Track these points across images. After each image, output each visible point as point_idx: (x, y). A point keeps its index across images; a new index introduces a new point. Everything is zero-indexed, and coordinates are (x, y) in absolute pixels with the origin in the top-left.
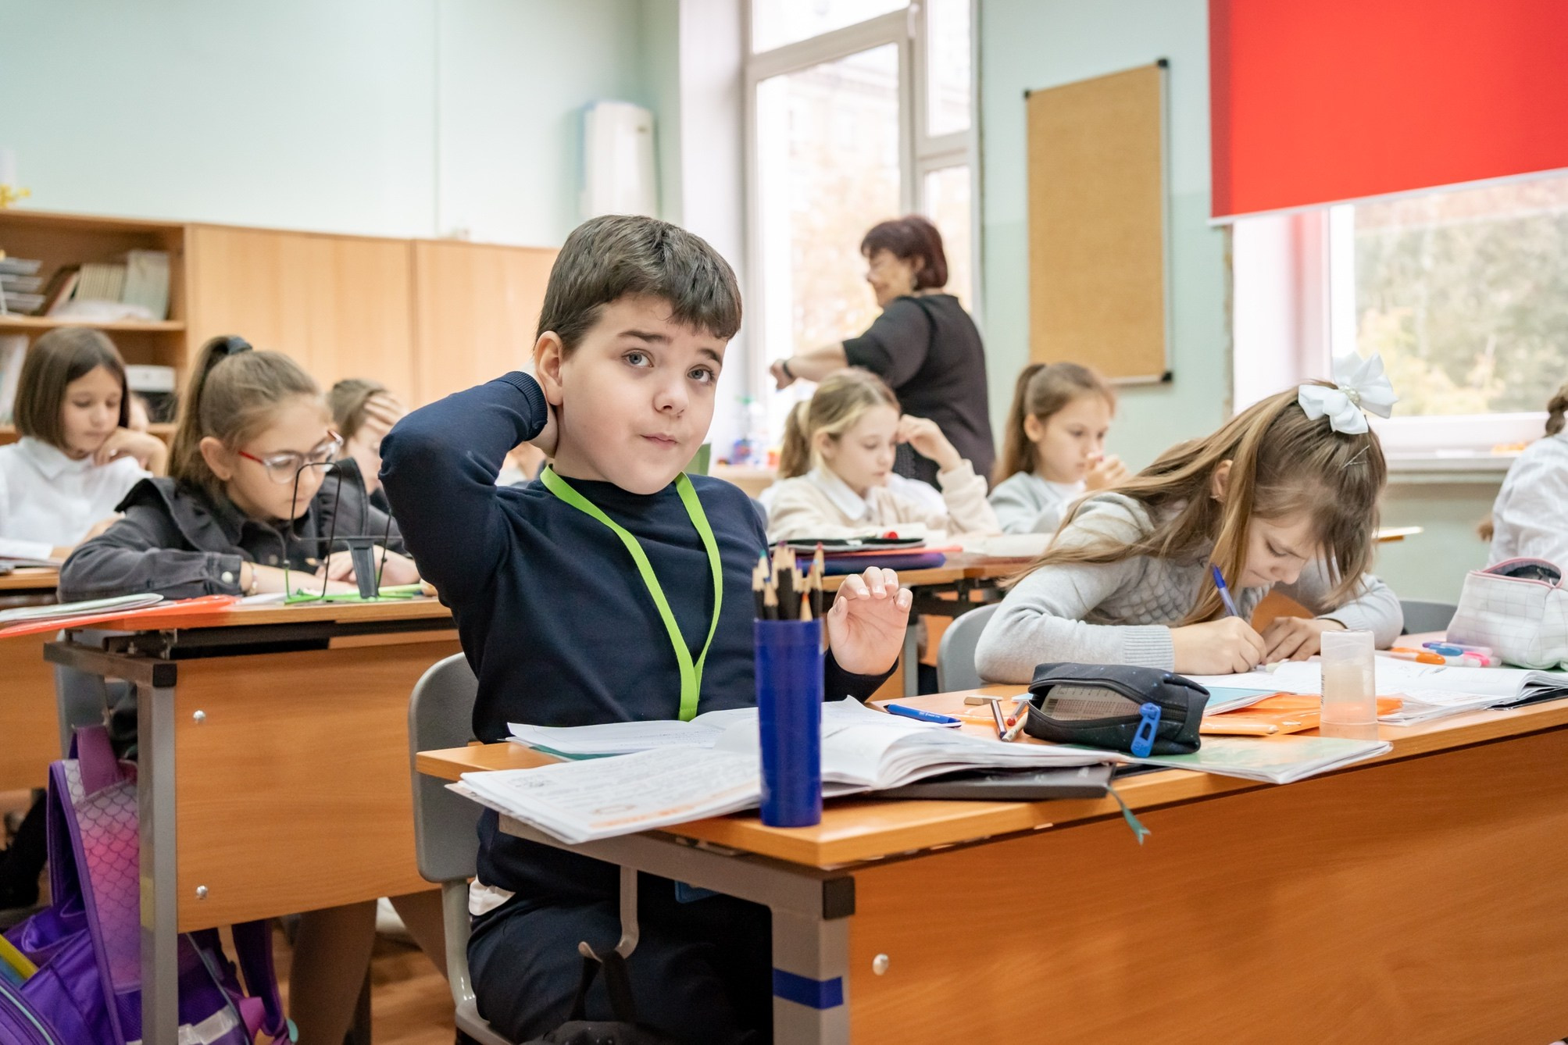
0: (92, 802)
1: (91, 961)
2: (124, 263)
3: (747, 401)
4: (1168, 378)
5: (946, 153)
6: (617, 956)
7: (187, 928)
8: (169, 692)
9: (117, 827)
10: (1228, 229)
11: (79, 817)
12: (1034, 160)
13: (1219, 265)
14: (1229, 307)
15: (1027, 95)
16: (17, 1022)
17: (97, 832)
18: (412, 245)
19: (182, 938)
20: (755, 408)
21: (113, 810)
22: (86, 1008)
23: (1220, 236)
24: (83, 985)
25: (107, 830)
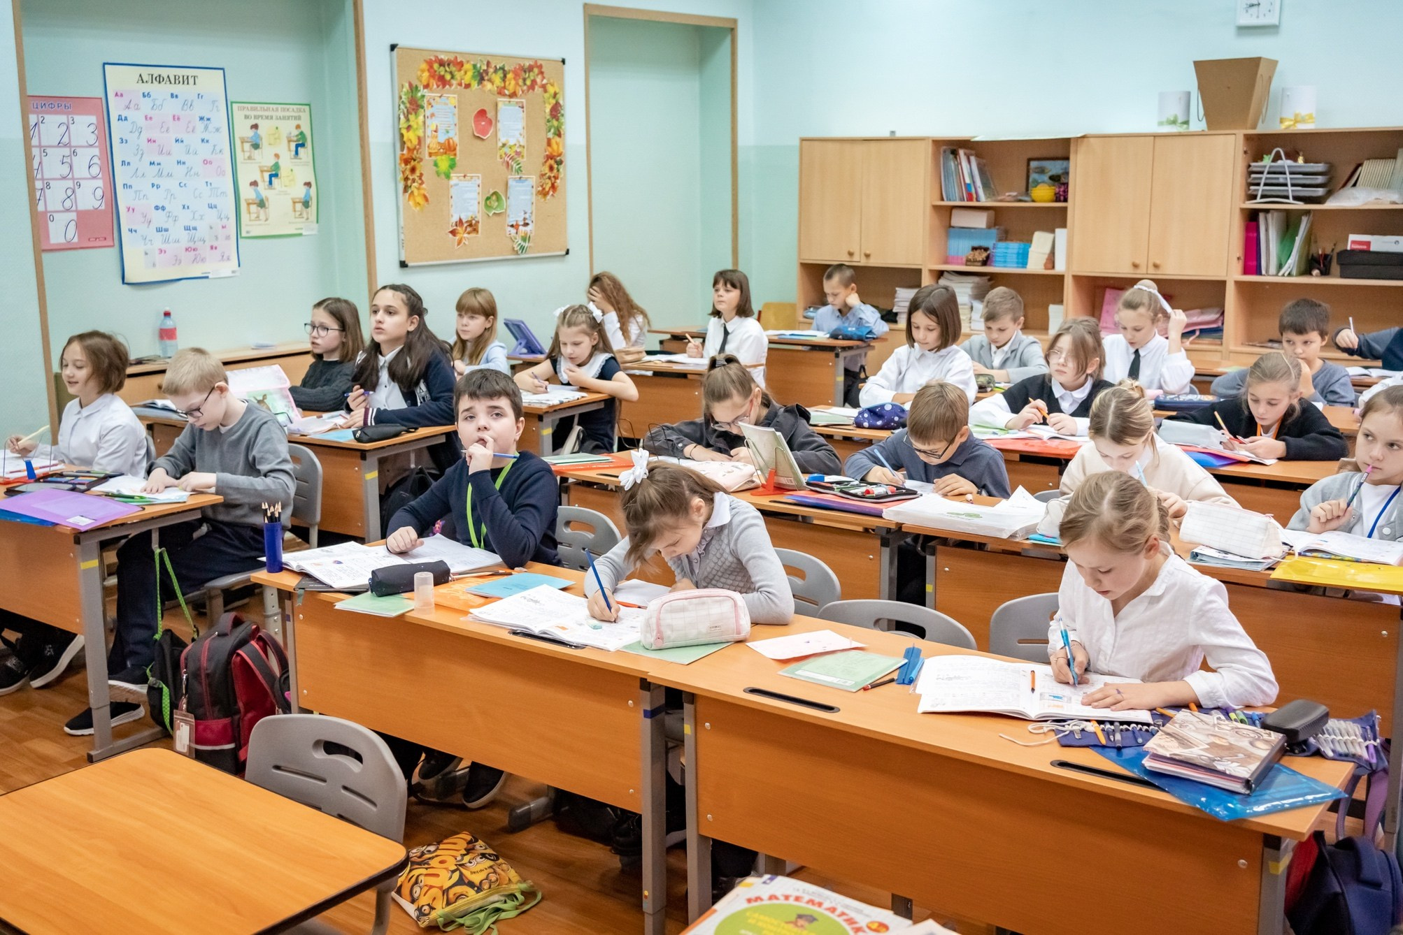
2: (1395, 157)
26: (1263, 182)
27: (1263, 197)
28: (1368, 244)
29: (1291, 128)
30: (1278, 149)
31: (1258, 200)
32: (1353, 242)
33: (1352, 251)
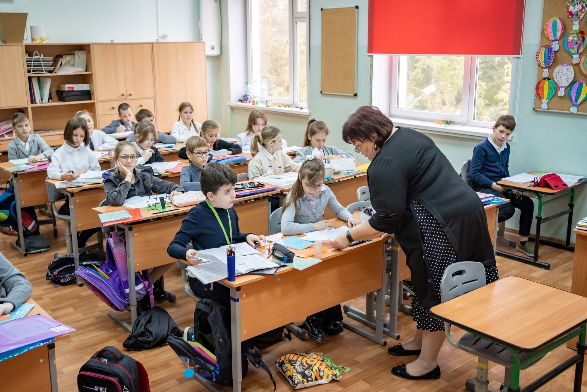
0: (116, 247)
1: (118, 275)
2: (74, 54)
3: (247, 84)
4: (356, 95)
5: (301, 18)
6: (210, 290)
7: (136, 272)
8: (131, 232)
9: (121, 252)
10: (372, 57)
11: (114, 250)
12: (323, 29)
13: (369, 66)
14: (371, 78)
15: (322, 9)
16: (107, 286)
17: (117, 253)
18: (152, 44)
19: (135, 273)
20: (249, 86)
21: (120, 248)
22: (118, 284)
23: (370, 58)
24: (117, 280)
25: (119, 252)
26: (32, 65)
27: (33, 71)
28: (73, 88)
29: (40, 43)
30: (36, 51)
31: (32, 73)
32: (68, 88)
33: (68, 91)
